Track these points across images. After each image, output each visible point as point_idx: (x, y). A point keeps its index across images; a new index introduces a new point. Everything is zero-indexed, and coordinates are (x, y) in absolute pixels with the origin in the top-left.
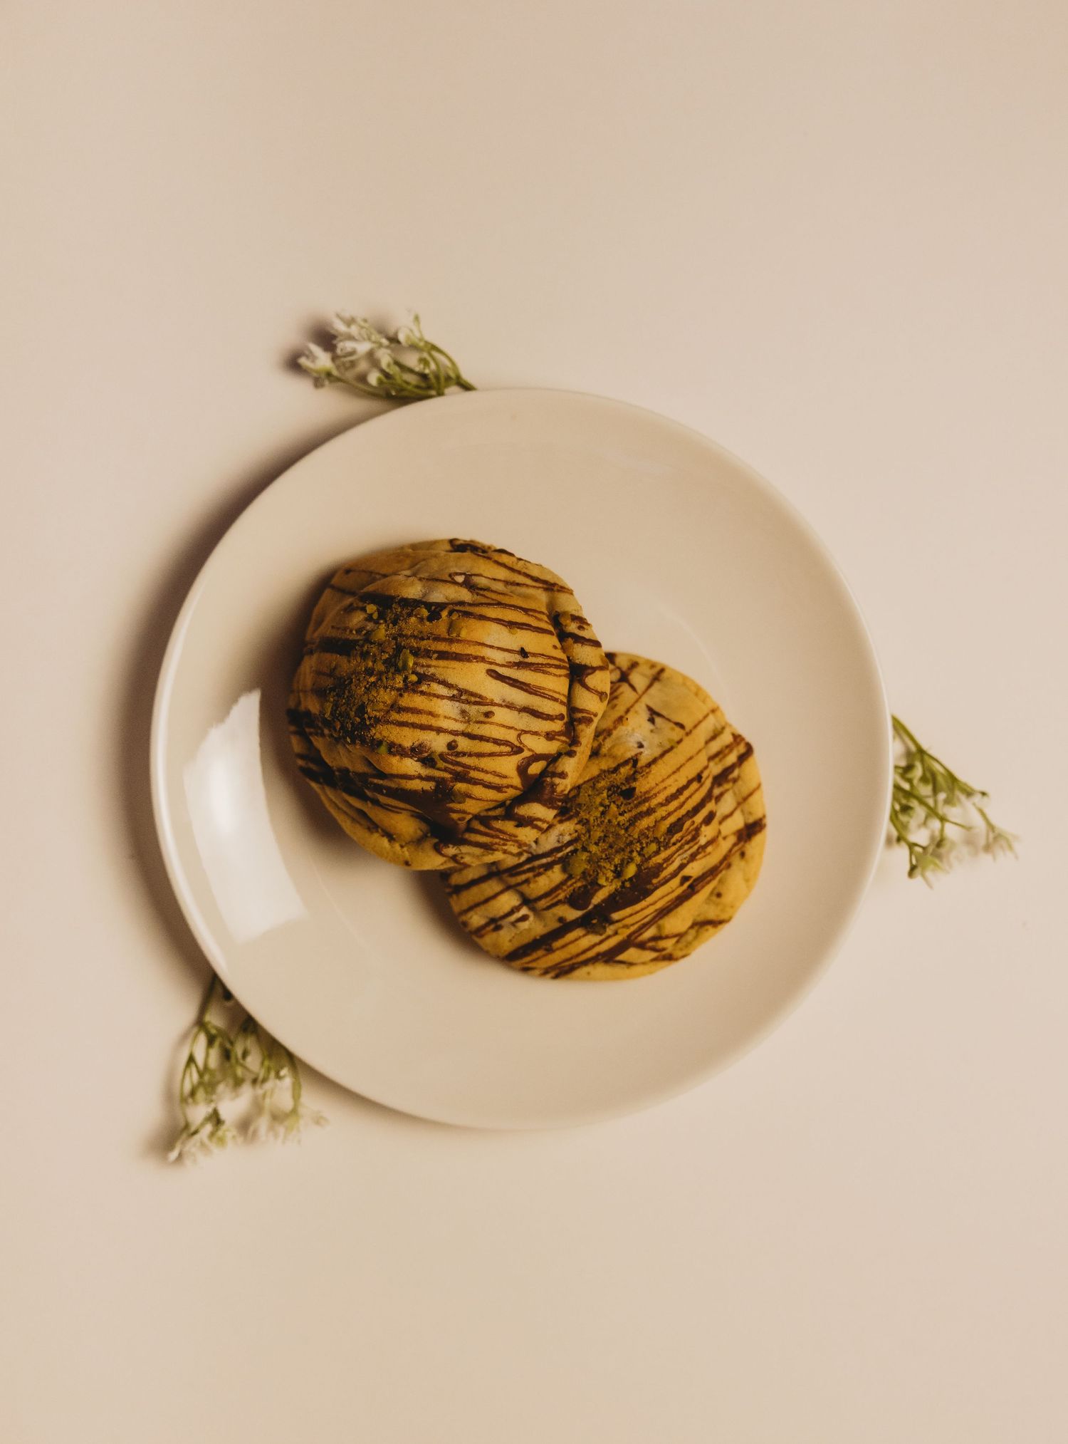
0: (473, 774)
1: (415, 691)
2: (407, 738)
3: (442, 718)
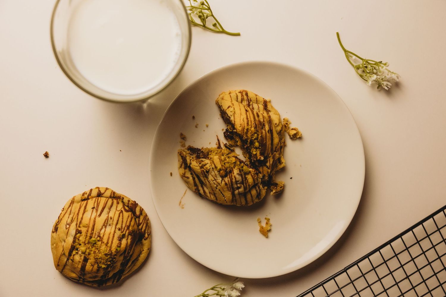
0: (128, 224)
1: (102, 238)
2: (116, 242)
3: (111, 231)
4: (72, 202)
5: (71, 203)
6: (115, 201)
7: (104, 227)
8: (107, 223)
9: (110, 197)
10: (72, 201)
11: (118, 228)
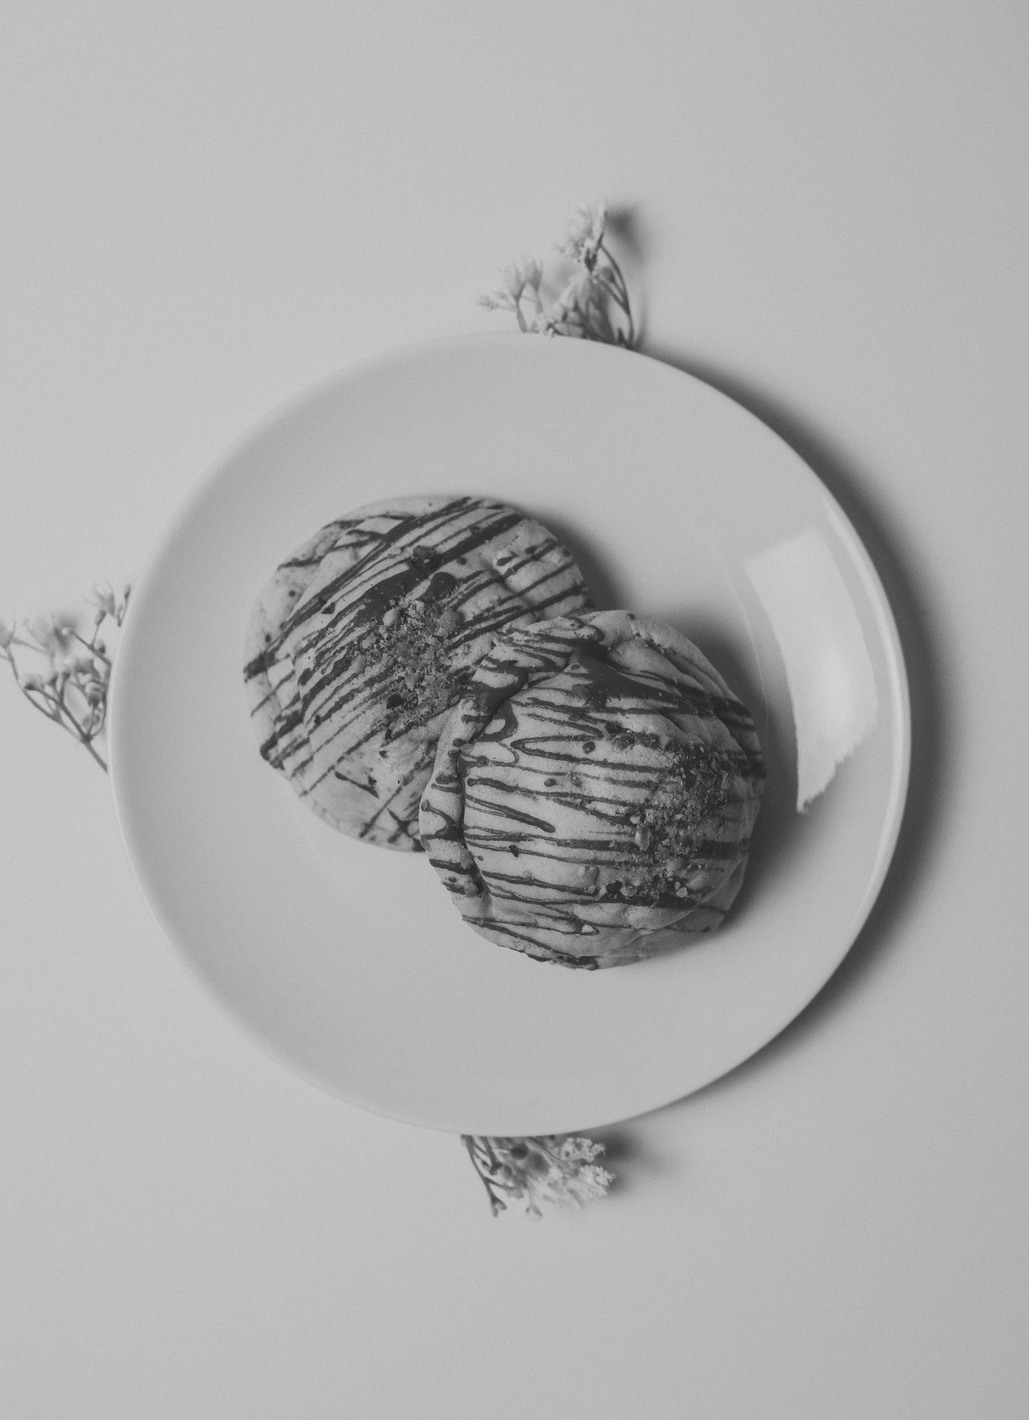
0: (565, 717)
1: (632, 805)
2: (638, 754)
3: (602, 777)
4: (487, 923)
5: (494, 928)
6: (475, 773)
7: (588, 806)
8: (574, 795)
9: (459, 791)
10: (483, 926)
11: (587, 752)
